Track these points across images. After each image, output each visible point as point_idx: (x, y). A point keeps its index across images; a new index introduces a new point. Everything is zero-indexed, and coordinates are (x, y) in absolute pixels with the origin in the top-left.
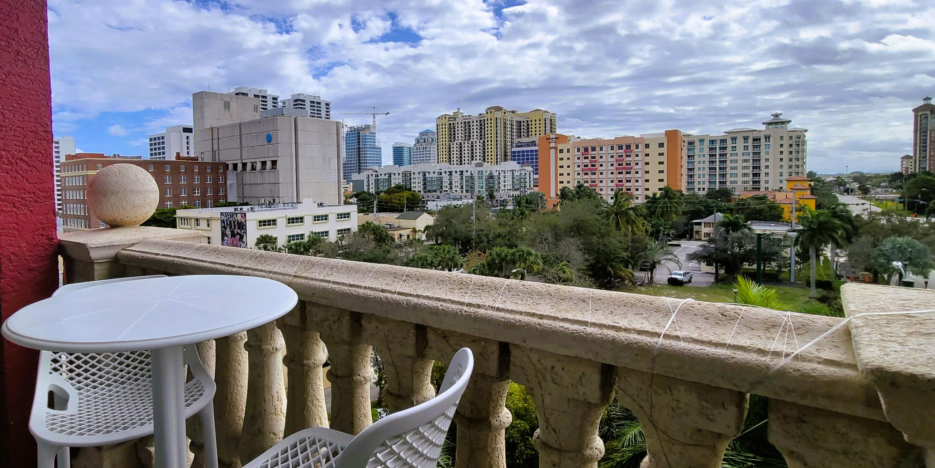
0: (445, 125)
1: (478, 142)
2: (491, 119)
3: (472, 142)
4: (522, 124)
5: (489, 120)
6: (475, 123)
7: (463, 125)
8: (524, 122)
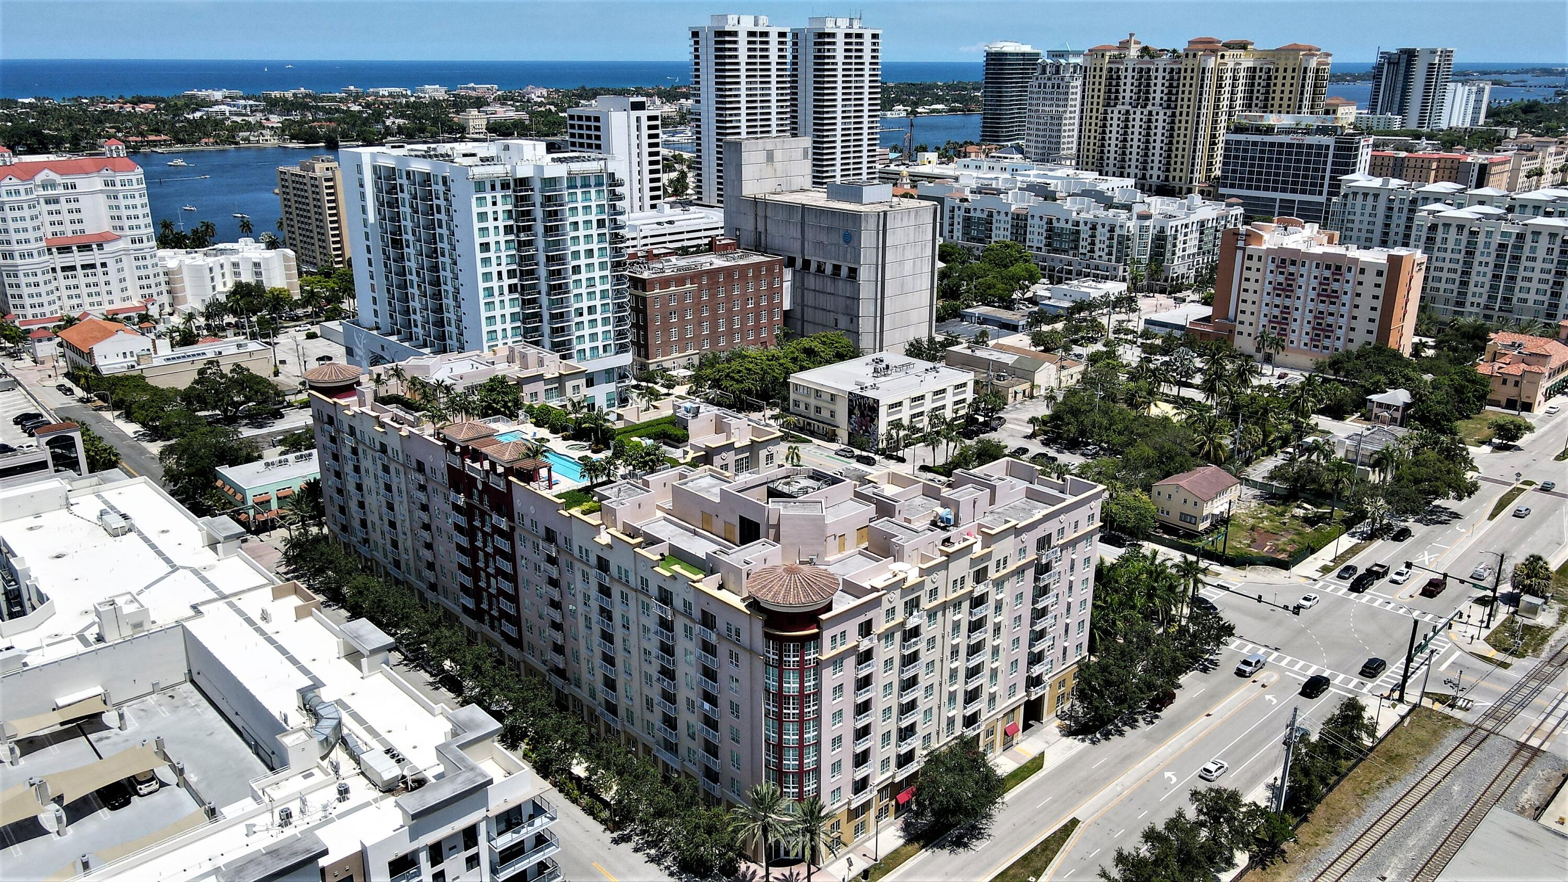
0: (1101, 70)
1: (1161, 113)
2: (1193, 70)
3: (1150, 113)
4: (1258, 74)
5: (1189, 71)
6: (1160, 74)
7: (1136, 76)
8: (1261, 70)
